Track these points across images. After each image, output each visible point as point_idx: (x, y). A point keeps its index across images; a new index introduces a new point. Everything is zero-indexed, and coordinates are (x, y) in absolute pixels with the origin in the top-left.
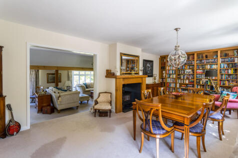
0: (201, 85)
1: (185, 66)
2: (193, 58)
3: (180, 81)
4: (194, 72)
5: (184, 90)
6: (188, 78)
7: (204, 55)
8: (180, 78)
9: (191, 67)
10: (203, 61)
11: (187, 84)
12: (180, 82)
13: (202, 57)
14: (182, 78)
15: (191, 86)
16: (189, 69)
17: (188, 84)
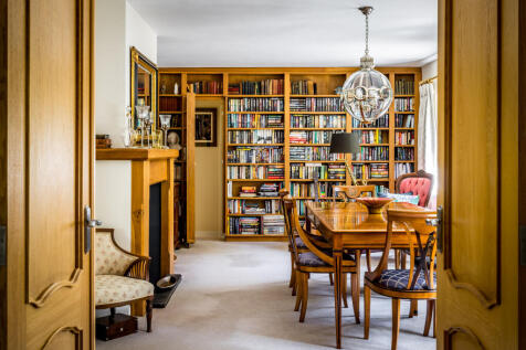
0: (301, 183)
1: (253, 116)
2: (281, 90)
3: (235, 170)
4: (282, 140)
5: (249, 203)
6: (262, 161)
7: (310, 83)
8: (237, 160)
9: (271, 121)
10: (308, 103)
11: (259, 184)
12: (235, 177)
13: (306, 90)
14: (243, 161)
15: (274, 186)
16: (267, 126)
17: (263, 183)
